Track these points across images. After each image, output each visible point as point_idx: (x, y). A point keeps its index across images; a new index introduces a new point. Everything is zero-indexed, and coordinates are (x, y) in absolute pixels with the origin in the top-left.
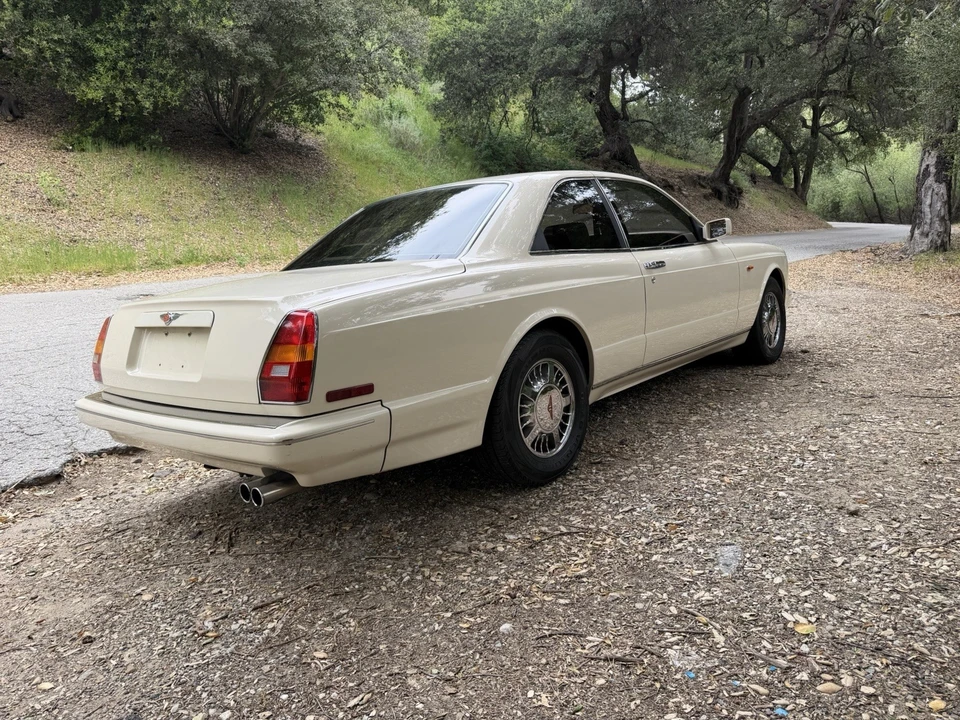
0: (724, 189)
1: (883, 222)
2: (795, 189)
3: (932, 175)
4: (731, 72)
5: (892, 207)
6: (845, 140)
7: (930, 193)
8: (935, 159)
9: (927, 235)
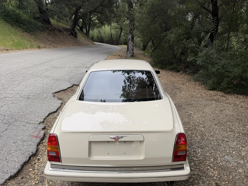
0: (74, 33)
1: (103, 43)
2: (86, 33)
3: (130, 40)
4: (77, 2)
5: (105, 39)
6: (96, 22)
7: (130, 44)
8: (131, 37)
9: (130, 53)
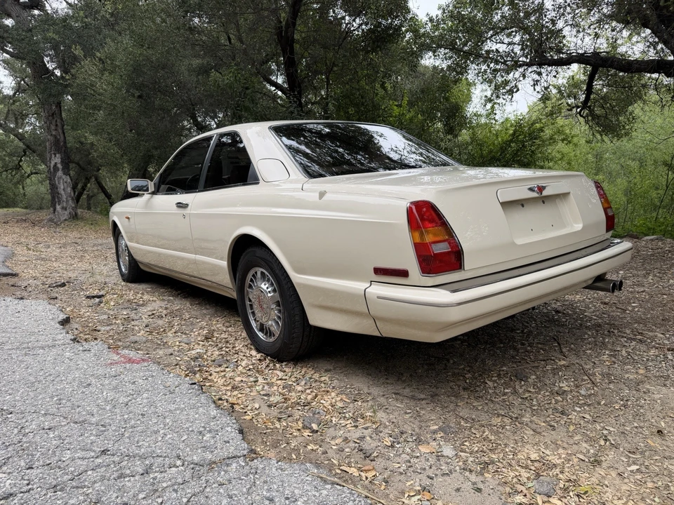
3: (60, 170)
7: (62, 181)
8: (59, 160)
